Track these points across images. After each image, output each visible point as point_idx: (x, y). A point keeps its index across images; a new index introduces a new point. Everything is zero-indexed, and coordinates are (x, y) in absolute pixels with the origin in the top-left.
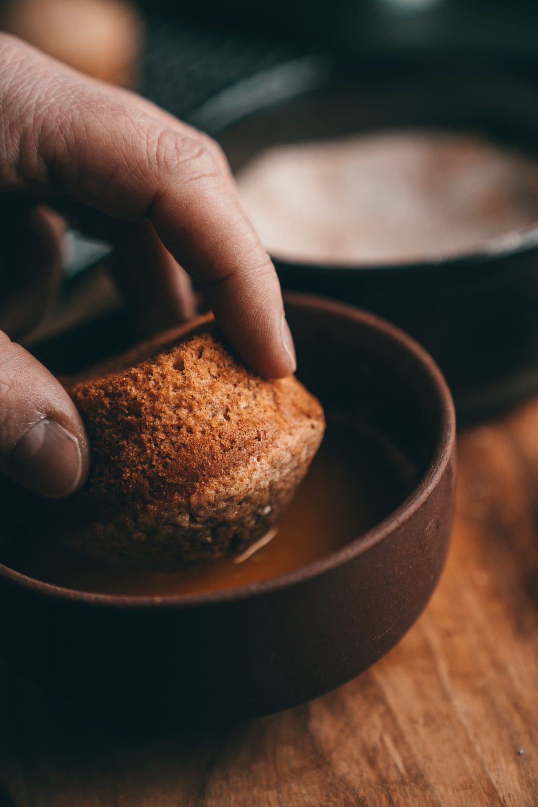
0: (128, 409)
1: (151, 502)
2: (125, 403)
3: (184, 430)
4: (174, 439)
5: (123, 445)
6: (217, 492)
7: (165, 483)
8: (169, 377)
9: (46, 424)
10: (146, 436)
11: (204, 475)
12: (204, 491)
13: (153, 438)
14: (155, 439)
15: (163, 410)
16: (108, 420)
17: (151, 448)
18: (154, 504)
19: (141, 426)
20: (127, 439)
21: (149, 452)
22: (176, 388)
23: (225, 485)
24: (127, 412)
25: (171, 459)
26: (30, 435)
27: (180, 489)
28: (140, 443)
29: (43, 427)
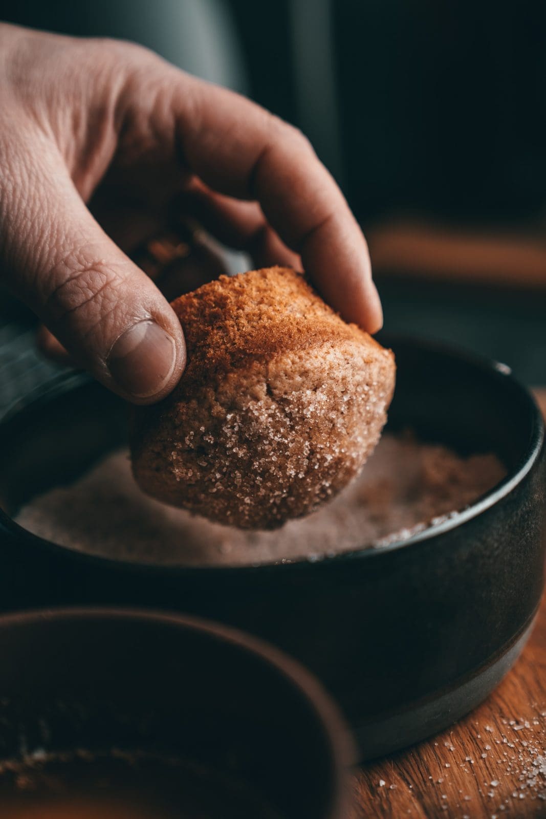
0: (214, 303)
1: (232, 371)
2: (213, 298)
3: (265, 317)
4: (255, 324)
5: (208, 331)
6: (293, 363)
7: (246, 354)
8: (253, 282)
9: (149, 324)
10: (230, 322)
11: (282, 347)
12: (281, 359)
13: (236, 324)
14: (237, 325)
15: (246, 302)
16: (196, 316)
17: (234, 331)
18: (235, 373)
19: (227, 314)
20: (212, 326)
21: (232, 333)
22: (259, 290)
23: (300, 358)
24: (214, 305)
25: (252, 336)
26: (133, 330)
27: (260, 358)
28: (224, 329)
29: (146, 325)
